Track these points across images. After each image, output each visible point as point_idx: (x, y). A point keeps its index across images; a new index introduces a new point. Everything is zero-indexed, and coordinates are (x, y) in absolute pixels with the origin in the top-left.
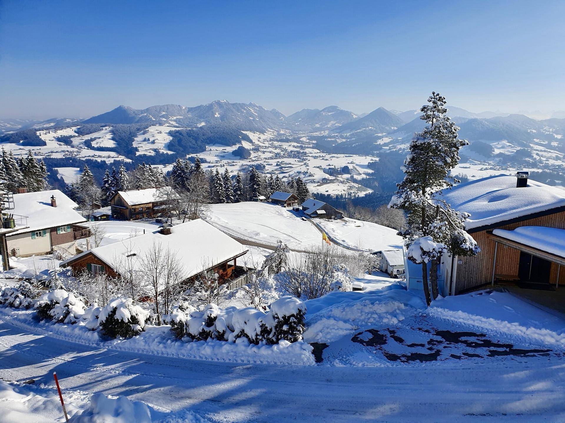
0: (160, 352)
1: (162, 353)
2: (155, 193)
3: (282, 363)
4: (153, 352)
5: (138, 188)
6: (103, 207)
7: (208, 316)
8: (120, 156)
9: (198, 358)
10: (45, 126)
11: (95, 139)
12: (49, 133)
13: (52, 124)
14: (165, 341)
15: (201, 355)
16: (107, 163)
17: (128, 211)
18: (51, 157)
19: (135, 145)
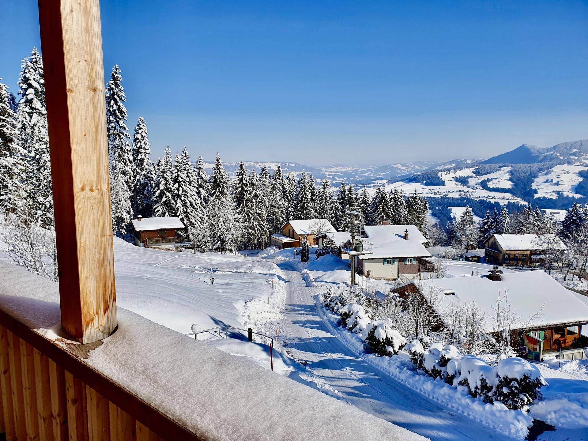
0: (394, 375)
1: (396, 376)
2: (534, 240)
3: (487, 424)
4: (389, 373)
5: (519, 232)
6: (479, 249)
7: (442, 356)
8: (516, 198)
9: (418, 390)
10: (447, 167)
11: (492, 179)
12: (449, 173)
13: (454, 165)
14: (403, 367)
15: (422, 389)
16: (501, 204)
17: (501, 255)
18: (448, 196)
19: (534, 186)
